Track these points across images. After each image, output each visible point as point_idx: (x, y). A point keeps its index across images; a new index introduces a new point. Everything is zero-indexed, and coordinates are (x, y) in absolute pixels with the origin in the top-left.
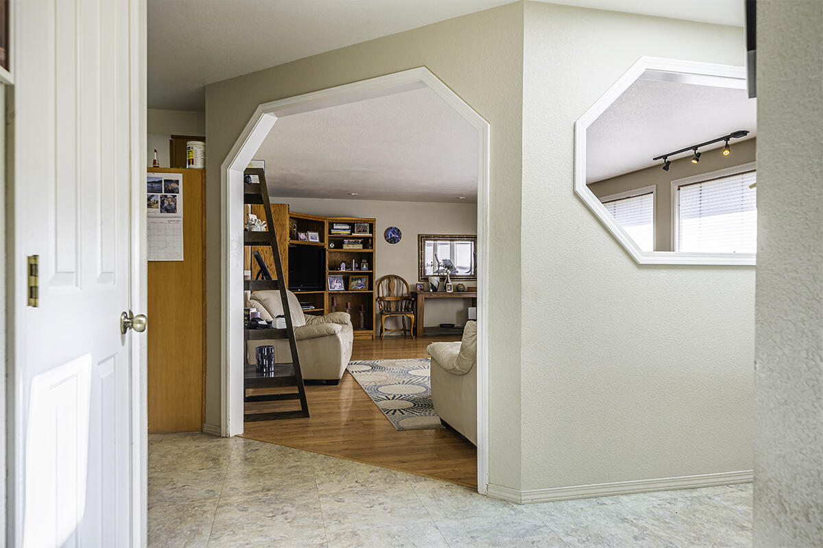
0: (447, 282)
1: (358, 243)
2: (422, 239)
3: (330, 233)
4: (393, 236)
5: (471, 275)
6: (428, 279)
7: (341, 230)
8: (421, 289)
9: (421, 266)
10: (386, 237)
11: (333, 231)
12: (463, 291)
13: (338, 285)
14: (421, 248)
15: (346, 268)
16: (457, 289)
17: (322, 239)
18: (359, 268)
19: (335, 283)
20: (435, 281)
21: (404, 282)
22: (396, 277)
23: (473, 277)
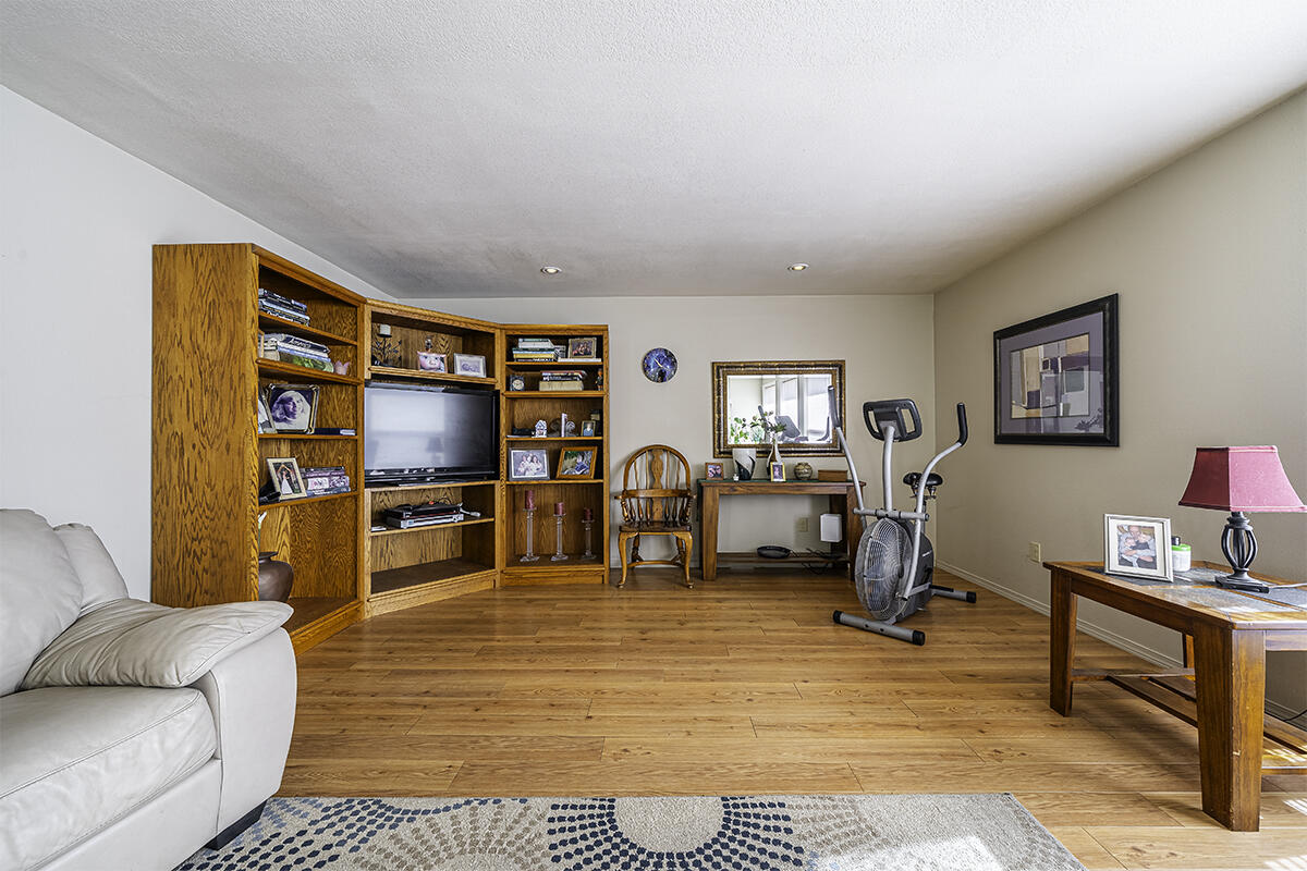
0: (773, 459)
1: (572, 378)
2: (721, 371)
3: (510, 357)
4: (661, 366)
5: (829, 445)
6: (731, 453)
7: (533, 351)
8: (716, 475)
9: (719, 427)
10: (646, 368)
11: (517, 354)
12: (809, 479)
13: (534, 466)
14: (719, 391)
15: (550, 431)
16: (796, 476)
17: (490, 371)
18: (577, 431)
19: (527, 463)
20: (746, 458)
21: (682, 459)
22: (666, 449)
23: (837, 449)
